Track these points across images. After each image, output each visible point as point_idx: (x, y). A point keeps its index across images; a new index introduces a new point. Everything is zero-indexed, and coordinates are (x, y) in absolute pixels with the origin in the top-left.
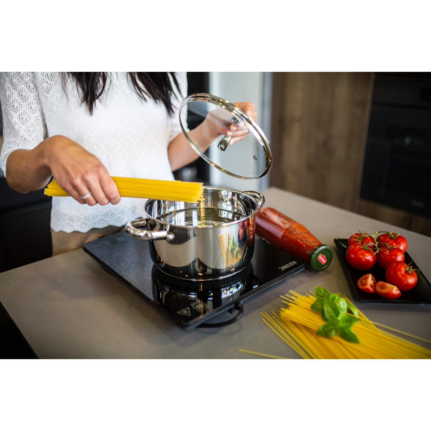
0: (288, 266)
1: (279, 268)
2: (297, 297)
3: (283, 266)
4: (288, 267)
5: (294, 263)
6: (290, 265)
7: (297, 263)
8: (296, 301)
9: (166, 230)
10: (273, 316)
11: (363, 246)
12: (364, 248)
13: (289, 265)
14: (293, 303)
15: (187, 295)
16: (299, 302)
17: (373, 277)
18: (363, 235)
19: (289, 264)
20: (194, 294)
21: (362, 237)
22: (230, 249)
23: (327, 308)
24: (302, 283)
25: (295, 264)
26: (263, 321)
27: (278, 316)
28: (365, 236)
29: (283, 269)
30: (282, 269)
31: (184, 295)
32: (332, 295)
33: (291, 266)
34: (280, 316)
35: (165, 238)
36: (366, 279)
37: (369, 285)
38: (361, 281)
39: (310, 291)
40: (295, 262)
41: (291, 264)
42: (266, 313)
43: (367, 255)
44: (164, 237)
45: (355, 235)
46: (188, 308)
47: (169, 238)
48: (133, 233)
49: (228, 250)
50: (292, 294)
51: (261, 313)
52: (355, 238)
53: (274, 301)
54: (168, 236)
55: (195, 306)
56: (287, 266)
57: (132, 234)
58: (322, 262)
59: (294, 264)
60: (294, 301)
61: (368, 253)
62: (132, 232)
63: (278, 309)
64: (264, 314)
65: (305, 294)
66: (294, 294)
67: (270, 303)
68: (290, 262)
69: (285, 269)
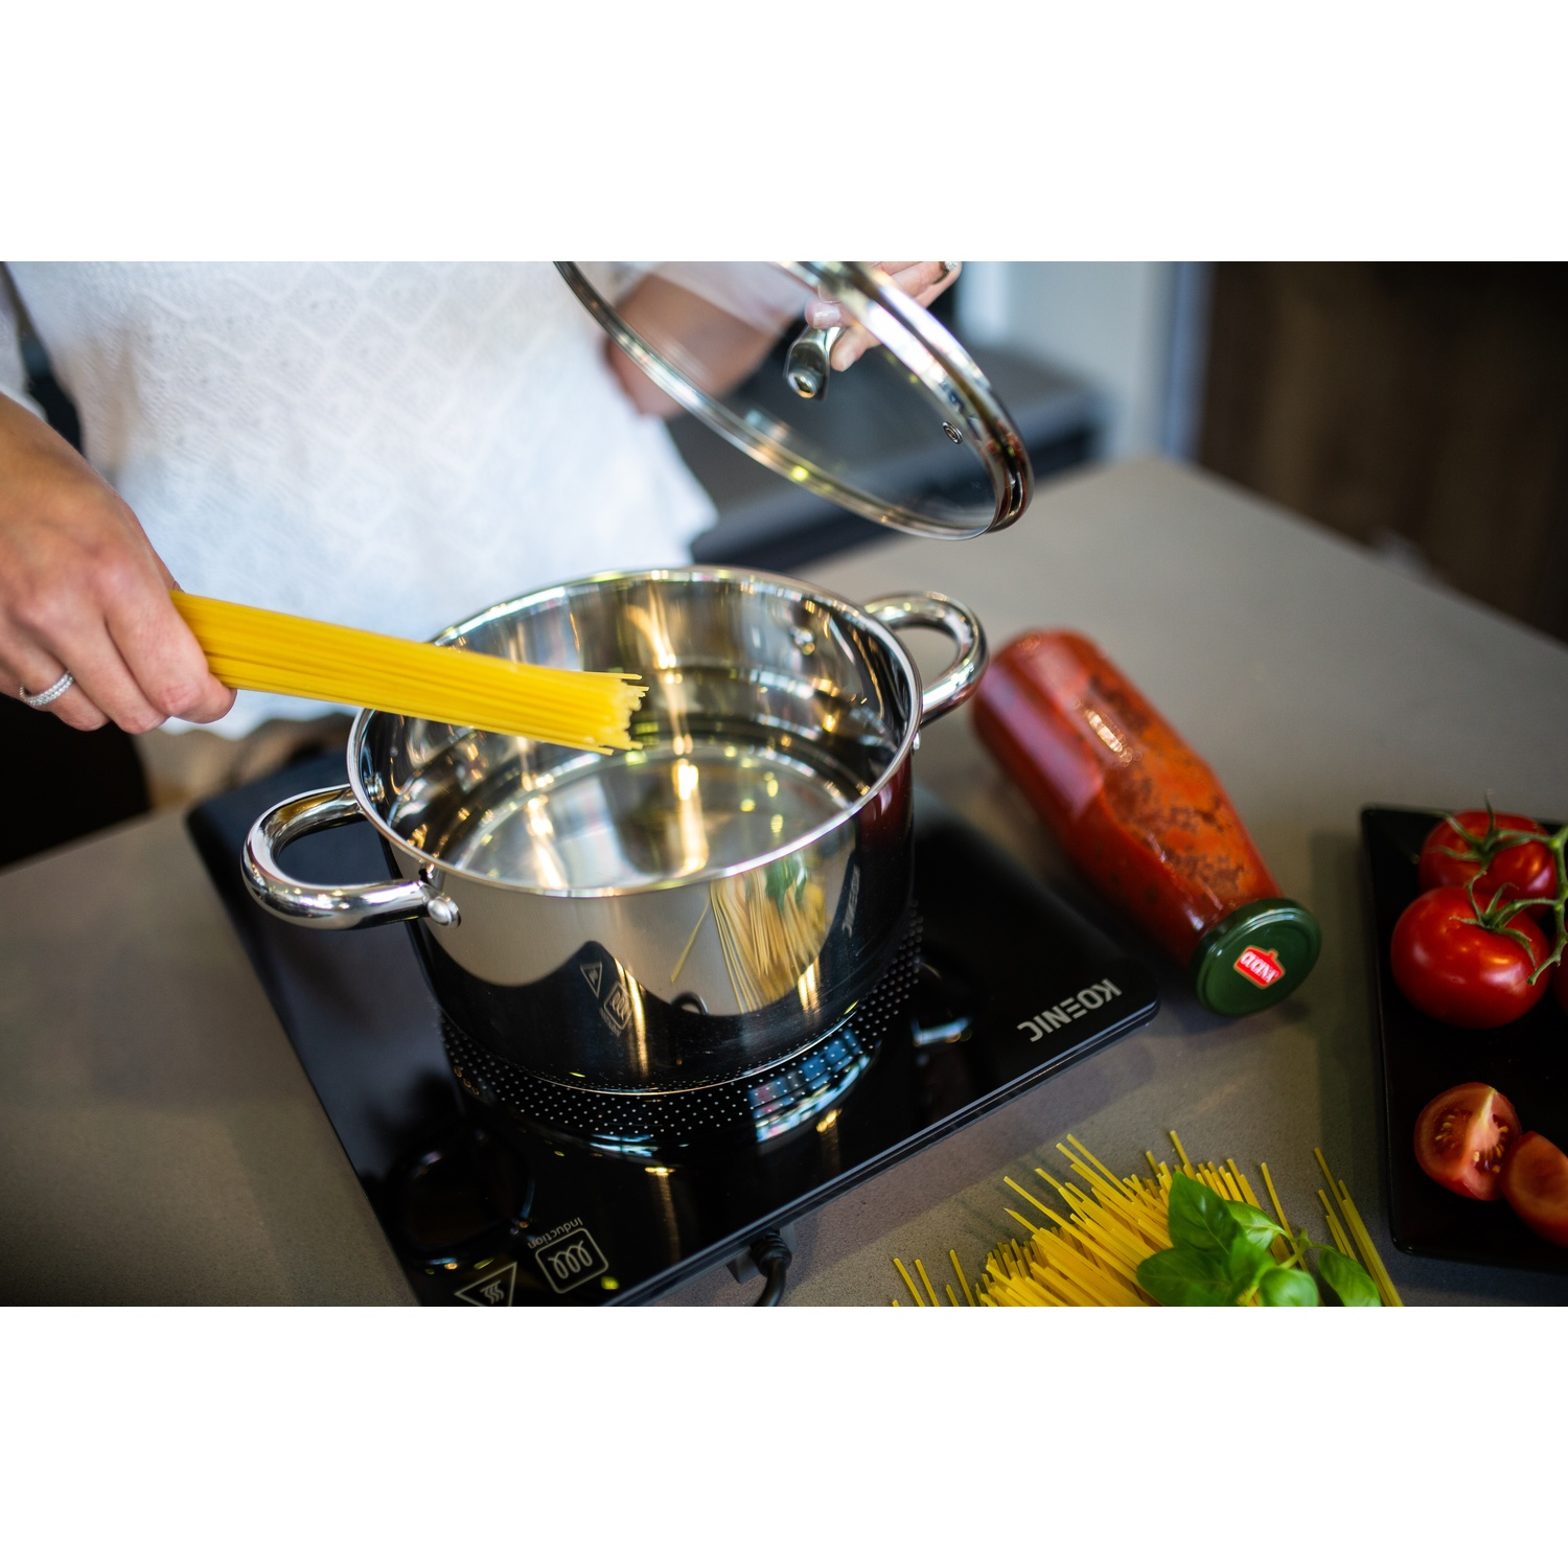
0: (1070, 1015)
1: (1021, 1027)
2: (1086, 1188)
3: (1047, 1014)
4: (1067, 1020)
5: (1102, 994)
6: (1083, 1007)
7: (1118, 992)
10: (949, 1288)
11: (1485, 907)
17: (1503, 1103)
18: (1505, 831)
21: (1498, 844)
25: (1109, 997)
27: (972, 1290)
28: (1508, 840)
29: (1039, 1035)
30: (1034, 1034)
33: (1083, 1012)
36: (1468, 1113)
37: (1473, 1161)
38: (1433, 1118)
39: (1173, 1133)
40: (1110, 990)
41: (1086, 996)
43: (1499, 961)
45: (1458, 828)
46: (513, 1266)
47: (435, 913)
50: (1070, 1161)
51: (897, 1261)
55: (546, 1254)
56: (1064, 1009)
58: (1259, 978)
59: (1100, 1002)
60: (1065, 1210)
61: (1504, 953)
63: (986, 1241)
64: (911, 1267)
65: (1145, 1155)
66: (1079, 1166)
67: (959, 1197)
68: (1088, 986)
69: (1049, 1030)
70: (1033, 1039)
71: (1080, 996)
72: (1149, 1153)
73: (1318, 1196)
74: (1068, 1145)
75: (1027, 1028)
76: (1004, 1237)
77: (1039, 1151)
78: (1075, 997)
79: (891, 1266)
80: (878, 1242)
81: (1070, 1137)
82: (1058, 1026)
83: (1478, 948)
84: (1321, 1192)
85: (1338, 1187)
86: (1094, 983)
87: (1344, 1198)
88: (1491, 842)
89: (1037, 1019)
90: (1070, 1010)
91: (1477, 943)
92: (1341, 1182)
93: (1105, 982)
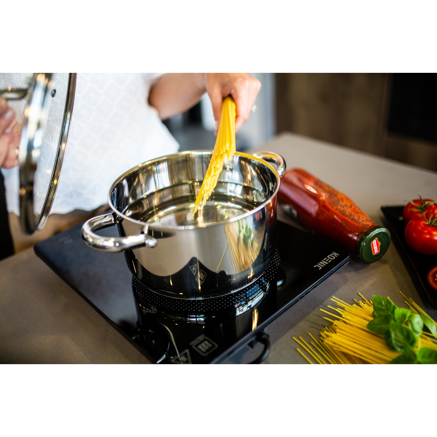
0: (327, 262)
1: (315, 266)
2: (343, 308)
3: (320, 262)
4: (327, 263)
5: (334, 256)
6: (330, 259)
7: (338, 255)
8: (343, 316)
9: (143, 233)
10: (312, 343)
11: (428, 221)
12: (431, 223)
13: (328, 260)
14: (338, 320)
15: (184, 318)
16: (348, 317)
18: (427, 203)
19: (328, 258)
20: (195, 316)
21: (425, 206)
22: (242, 237)
23: (396, 335)
24: (346, 280)
25: (336, 256)
26: (297, 351)
27: (319, 342)
28: (428, 204)
29: (321, 268)
30: (319, 268)
31: (179, 318)
32: (399, 311)
33: (331, 261)
34: (322, 341)
35: (143, 245)
38: (432, 275)
39: (359, 293)
40: (336, 254)
41: (330, 257)
42: (302, 337)
44: (141, 243)
45: (413, 204)
46: (187, 351)
47: (148, 244)
48: (93, 242)
49: (239, 239)
50: (336, 303)
51: (294, 338)
52: (413, 206)
53: (311, 315)
54: (147, 242)
55: (197, 346)
56: (325, 261)
57: (92, 244)
58: (374, 250)
59: (334, 258)
60: (341, 316)
62: (91, 240)
63: (318, 329)
64: (299, 339)
65: (354, 300)
66: (339, 303)
67: (305, 319)
68: (330, 254)
69: (323, 266)
70: (320, 269)
71: (328, 257)
72: (355, 300)
73: (405, 303)
74: (334, 299)
75: (316, 267)
76: (322, 327)
77: (324, 304)
78: (327, 257)
79: (293, 340)
80: (286, 334)
81: (333, 297)
82: (325, 265)
83: (430, 230)
84: (405, 302)
85: (410, 300)
86: (331, 253)
87: (412, 302)
88: (423, 206)
89: (318, 264)
90: (327, 261)
91: (429, 229)
92: (410, 298)
93: (333, 253)
